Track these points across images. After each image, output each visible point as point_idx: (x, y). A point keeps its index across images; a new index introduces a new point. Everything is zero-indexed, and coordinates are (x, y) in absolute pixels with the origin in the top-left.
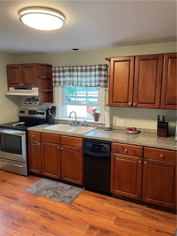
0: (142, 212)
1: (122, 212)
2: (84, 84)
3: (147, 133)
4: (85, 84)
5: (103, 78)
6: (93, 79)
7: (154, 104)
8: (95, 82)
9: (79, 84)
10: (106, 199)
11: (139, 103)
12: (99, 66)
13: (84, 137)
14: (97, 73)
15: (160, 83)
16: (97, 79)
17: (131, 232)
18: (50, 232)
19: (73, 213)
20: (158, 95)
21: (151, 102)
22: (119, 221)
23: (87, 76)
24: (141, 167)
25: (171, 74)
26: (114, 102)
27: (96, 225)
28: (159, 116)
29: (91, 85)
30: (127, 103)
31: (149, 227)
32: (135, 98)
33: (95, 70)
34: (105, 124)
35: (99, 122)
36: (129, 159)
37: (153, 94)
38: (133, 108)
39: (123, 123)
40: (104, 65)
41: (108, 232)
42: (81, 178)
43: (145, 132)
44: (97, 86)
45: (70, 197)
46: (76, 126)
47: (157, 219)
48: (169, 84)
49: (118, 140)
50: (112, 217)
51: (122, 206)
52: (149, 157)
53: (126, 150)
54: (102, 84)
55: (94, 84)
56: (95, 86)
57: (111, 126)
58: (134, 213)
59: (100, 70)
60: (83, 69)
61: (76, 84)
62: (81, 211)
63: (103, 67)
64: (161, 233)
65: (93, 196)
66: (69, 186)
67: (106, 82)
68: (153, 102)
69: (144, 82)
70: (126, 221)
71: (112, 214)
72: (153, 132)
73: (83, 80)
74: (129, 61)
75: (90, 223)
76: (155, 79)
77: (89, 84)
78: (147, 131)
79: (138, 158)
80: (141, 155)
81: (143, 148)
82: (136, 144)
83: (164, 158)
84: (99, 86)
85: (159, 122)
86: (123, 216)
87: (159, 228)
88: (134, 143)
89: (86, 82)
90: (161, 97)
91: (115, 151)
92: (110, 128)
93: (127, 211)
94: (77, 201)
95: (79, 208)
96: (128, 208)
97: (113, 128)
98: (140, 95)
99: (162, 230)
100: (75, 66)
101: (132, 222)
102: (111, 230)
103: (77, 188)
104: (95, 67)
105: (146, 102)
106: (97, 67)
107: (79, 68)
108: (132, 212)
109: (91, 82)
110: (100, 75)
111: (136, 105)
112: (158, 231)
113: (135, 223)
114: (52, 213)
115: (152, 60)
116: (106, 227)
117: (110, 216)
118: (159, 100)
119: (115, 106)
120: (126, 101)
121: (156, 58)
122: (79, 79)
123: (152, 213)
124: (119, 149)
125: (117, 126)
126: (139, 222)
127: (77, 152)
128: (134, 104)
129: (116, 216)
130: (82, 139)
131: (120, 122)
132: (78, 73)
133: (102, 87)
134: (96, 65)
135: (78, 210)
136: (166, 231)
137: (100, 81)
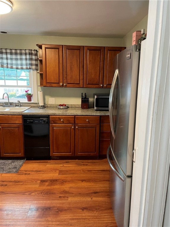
0: (76, 164)
1: (62, 167)
2: (14, 67)
3: (74, 107)
4: (16, 66)
5: (34, 62)
6: (24, 62)
7: (79, 84)
8: (26, 65)
9: (9, 66)
10: (47, 162)
11: (68, 84)
12: (30, 51)
13: (23, 114)
14: (28, 57)
15: (82, 69)
16: (28, 63)
17: (72, 176)
18: (7, 193)
19: (23, 177)
20: (81, 77)
21: (77, 83)
22: (61, 172)
23: (17, 59)
24: (74, 131)
25: (89, 62)
26: (48, 83)
27: (45, 179)
28: (82, 94)
29: (23, 67)
30: (59, 83)
31: (83, 170)
32: (64, 80)
33: (26, 54)
34: (38, 103)
35: (32, 102)
36: (65, 126)
37: (78, 77)
38: (64, 88)
39: (54, 101)
40: (34, 50)
41: (56, 180)
42: (22, 151)
43: (72, 107)
44: (28, 69)
45: (15, 168)
46: (9, 106)
47: (87, 165)
48: (88, 69)
49: (55, 113)
50: (55, 171)
51: (61, 163)
52: (79, 123)
53: (62, 120)
54: (34, 67)
55: (25, 66)
56: (26, 69)
57: (44, 104)
58: (71, 165)
59: (31, 54)
60: (13, 52)
61: (5, 65)
62: (29, 174)
63: (33, 52)
64: (91, 172)
65: (35, 163)
66: (10, 161)
67: (37, 65)
68: (78, 83)
69: (71, 67)
70: (67, 171)
71: (55, 170)
72: (78, 106)
73: (13, 63)
74: (58, 49)
75: (40, 179)
76: (79, 65)
77: (20, 66)
78: (73, 106)
79: (71, 125)
80: (73, 122)
81: (75, 117)
82: (69, 114)
83: (89, 122)
84: (30, 69)
85: (82, 98)
86: (63, 169)
87: (89, 169)
88: (68, 114)
89: (17, 65)
90: (83, 79)
91: (53, 123)
92: (43, 106)
93: (65, 165)
94: (22, 169)
95: (26, 173)
96: (65, 163)
97: (46, 106)
98: (69, 77)
99: (91, 170)
100: (4, 49)
101: (70, 170)
102: (58, 178)
103: (19, 161)
104: (25, 52)
105: (73, 83)
106: (27, 51)
107: (8, 51)
108: (69, 165)
109: (22, 65)
110: (31, 59)
111: (66, 85)
112: (90, 171)
113: (73, 170)
114: (3, 182)
115: (76, 50)
116: (53, 178)
117: (54, 171)
118: (82, 81)
119: (49, 86)
120: (58, 82)
121: (79, 48)
122: (9, 61)
123: (83, 162)
124: (56, 120)
125: (49, 104)
126: (75, 169)
127: (17, 129)
128: (65, 84)
129: (59, 170)
130: (21, 116)
131: (51, 101)
132: (8, 55)
133: (33, 70)
134: (26, 50)
135: (26, 174)
136: (94, 170)
137: (31, 65)
